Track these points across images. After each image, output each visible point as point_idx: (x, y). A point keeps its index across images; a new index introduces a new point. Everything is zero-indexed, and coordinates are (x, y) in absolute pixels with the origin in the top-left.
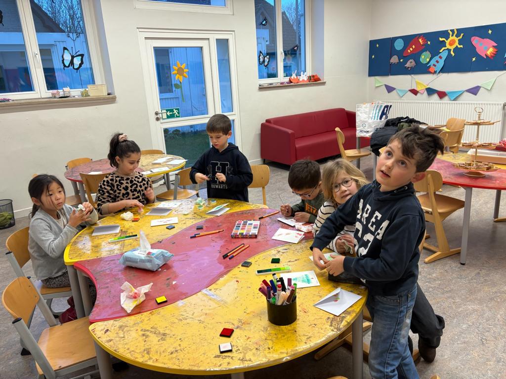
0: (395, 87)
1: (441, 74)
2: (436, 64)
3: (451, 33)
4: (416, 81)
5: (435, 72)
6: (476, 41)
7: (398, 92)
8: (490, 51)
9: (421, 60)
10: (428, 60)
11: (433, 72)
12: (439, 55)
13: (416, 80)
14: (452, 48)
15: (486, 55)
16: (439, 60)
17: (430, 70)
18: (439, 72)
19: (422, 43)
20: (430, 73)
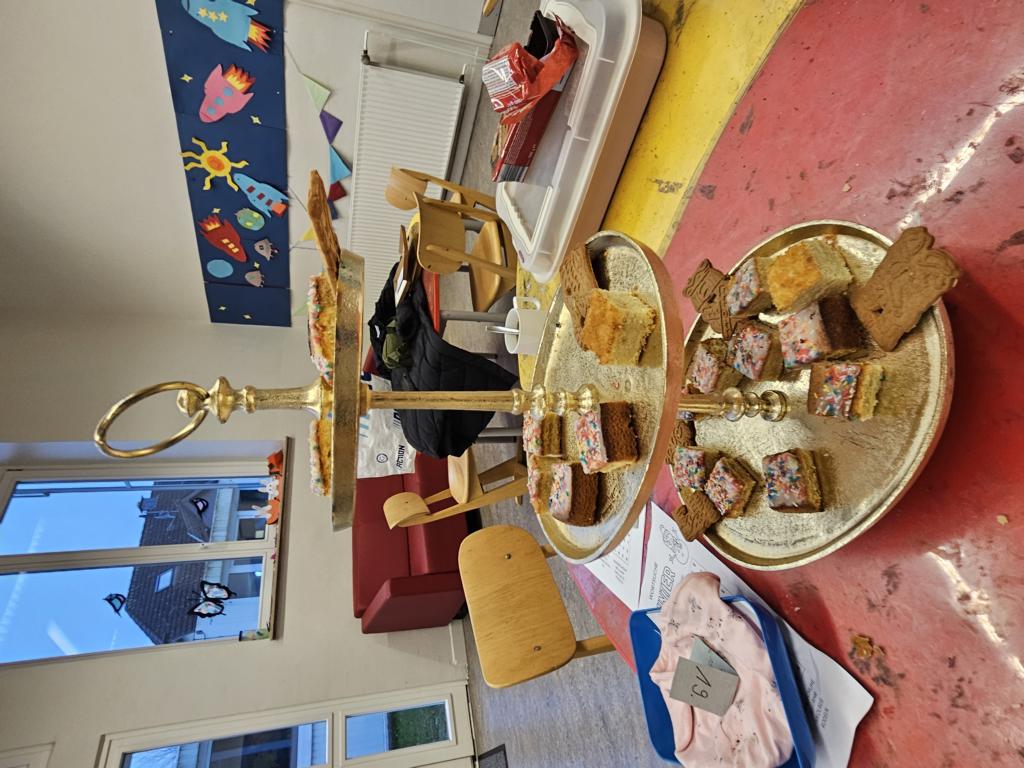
1: (289, 191)
2: (265, 200)
3: (192, 165)
5: (286, 203)
6: (210, 113)
8: (236, 82)
9: (256, 228)
11: (284, 207)
12: (246, 192)
13: (301, 239)
14: (228, 165)
15: (246, 92)
16: (256, 193)
17: (279, 212)
18: (286, 195)
19: (217, 225)
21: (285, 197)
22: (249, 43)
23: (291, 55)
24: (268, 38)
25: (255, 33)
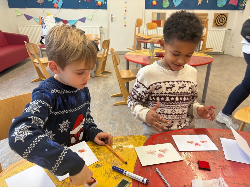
0: (33, 16)
1: (62, 9)
2: (57, 2)
5: (58, 8)
7: (35, 19)
11: (57, 7)
13: (47, 12)
17: (55, 6)
18: (61, 8)
20: (55, 8)
21: (60, 8)
22: (97, 2)
23: (97, 11)
24: (99, 6)
25: (99, 3)
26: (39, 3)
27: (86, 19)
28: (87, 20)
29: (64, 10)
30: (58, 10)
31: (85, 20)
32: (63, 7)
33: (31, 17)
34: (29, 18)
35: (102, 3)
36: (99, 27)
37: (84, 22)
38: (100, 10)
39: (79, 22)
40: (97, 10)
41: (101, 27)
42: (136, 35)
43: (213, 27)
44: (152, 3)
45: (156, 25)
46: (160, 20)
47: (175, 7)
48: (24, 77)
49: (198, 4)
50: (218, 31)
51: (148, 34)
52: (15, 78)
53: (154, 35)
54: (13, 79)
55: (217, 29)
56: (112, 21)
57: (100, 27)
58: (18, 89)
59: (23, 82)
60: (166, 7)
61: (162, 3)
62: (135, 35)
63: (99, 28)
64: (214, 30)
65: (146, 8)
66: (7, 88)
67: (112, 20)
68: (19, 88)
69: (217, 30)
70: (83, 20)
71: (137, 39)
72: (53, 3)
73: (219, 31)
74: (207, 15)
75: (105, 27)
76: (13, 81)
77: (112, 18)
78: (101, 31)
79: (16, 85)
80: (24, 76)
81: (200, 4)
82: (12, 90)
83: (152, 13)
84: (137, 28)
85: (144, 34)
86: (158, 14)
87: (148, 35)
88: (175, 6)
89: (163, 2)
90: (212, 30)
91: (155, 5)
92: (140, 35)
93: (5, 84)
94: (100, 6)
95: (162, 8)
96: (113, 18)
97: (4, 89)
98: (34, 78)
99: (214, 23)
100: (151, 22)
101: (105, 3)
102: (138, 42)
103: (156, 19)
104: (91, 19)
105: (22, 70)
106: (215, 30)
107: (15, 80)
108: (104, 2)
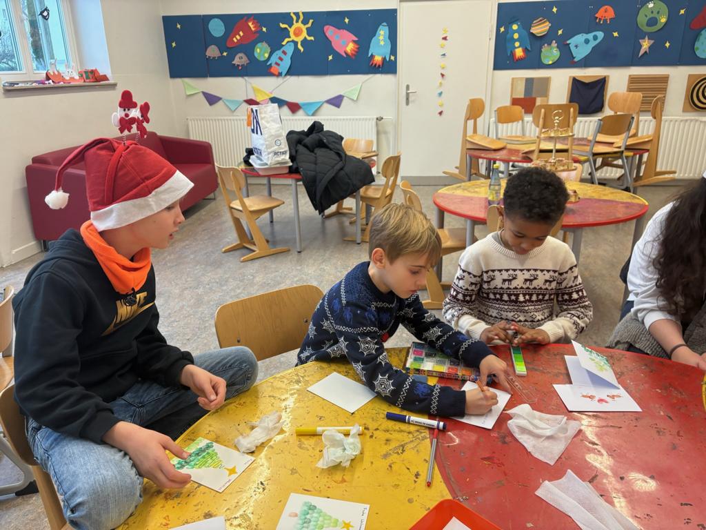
0: (220, 96)
1: (288, 77)
2: (279, 61)
3: (295, 18)
4: (253, 88)
5: (280, 75)
6: (330, 31)
7: (227, 103)
8: (350, 47)
9: (256, 55)
10: (267, 55)
11: (277, 73)
12: (282, 50)
13: (254, 85)
14: (299, 39)
15: (346, 53)
16: (283, 56)
17: (272, 70)
18: (286, 75)
19: (253, 29)
20: (272, 75)
21: (283, 74)
22: (372, 56)
24: (377, 66)
25: (378, 59)
26: (238, 65)
27: (345, 98)
28: (345, 102)
29: (293, 80)
30: (280, 80)
31: (341, 101)
32: (290, 72)
33: (219, 99)
34: (212, 99)
35: (384, 59)
36: (376, 117)
37: (338, 106)
38: (378, 76)
39: (327, 106)
40: (370, 76)
41: (379, 119)
42: (466, 140)
43: (684, 110)
44: (513, 54)
45: (521, 112)
46: (534, 96)
47: (576, 62)
48: (206, 240)
49: (642, 52)
50: (697, 124)
51: (500, 136)
52: (187, 242)
53: (517, 137)
54: (185, 244)
55: (697, 118)
56: (407, 103)
57: (377, 119)
58: (197, 267)
59: (205, 252)
60: (550, 62)
61: (541, 51)
62: (463, 141)
63: (375, 120)
64: (687, 120)
65: (497, 66)
66: (175, 263)
67: (407, 99)
68: (201, 265)
69: (697, 120)
70: (336, 102)
71: (468, 149)
72: (268, 64)
73: (701, 122)
74: (668, 80)
75: (389, 116)
76: (184, 247)
77: (408, 94)
78: (380, 128)
79: (192, 256)
80: (206, 238)
81: (646, 52)
82: (186, 269)
83: (513, 79)
84: (471, 123)
85: (488, 135)
86: (529, 82)
87: (499, 139)
88: (576, 60)
89: (543, 50)
90: (682, 121)
91: (520, 59)
92: (477, 140)
93: (170, 255)
94: (379, 66)
95: (541, 66)
96: (410, 94)
97: (169, 265)
98: (228, 243)
99: (687, 101)
100: (508, 103)
101: (393, 58)
102: (470, 157)
103: (521, 95)
104: (355, 99)
105: (199, 224)
106: (691, 120)
107: (187, 247)
108: (390, 57)
